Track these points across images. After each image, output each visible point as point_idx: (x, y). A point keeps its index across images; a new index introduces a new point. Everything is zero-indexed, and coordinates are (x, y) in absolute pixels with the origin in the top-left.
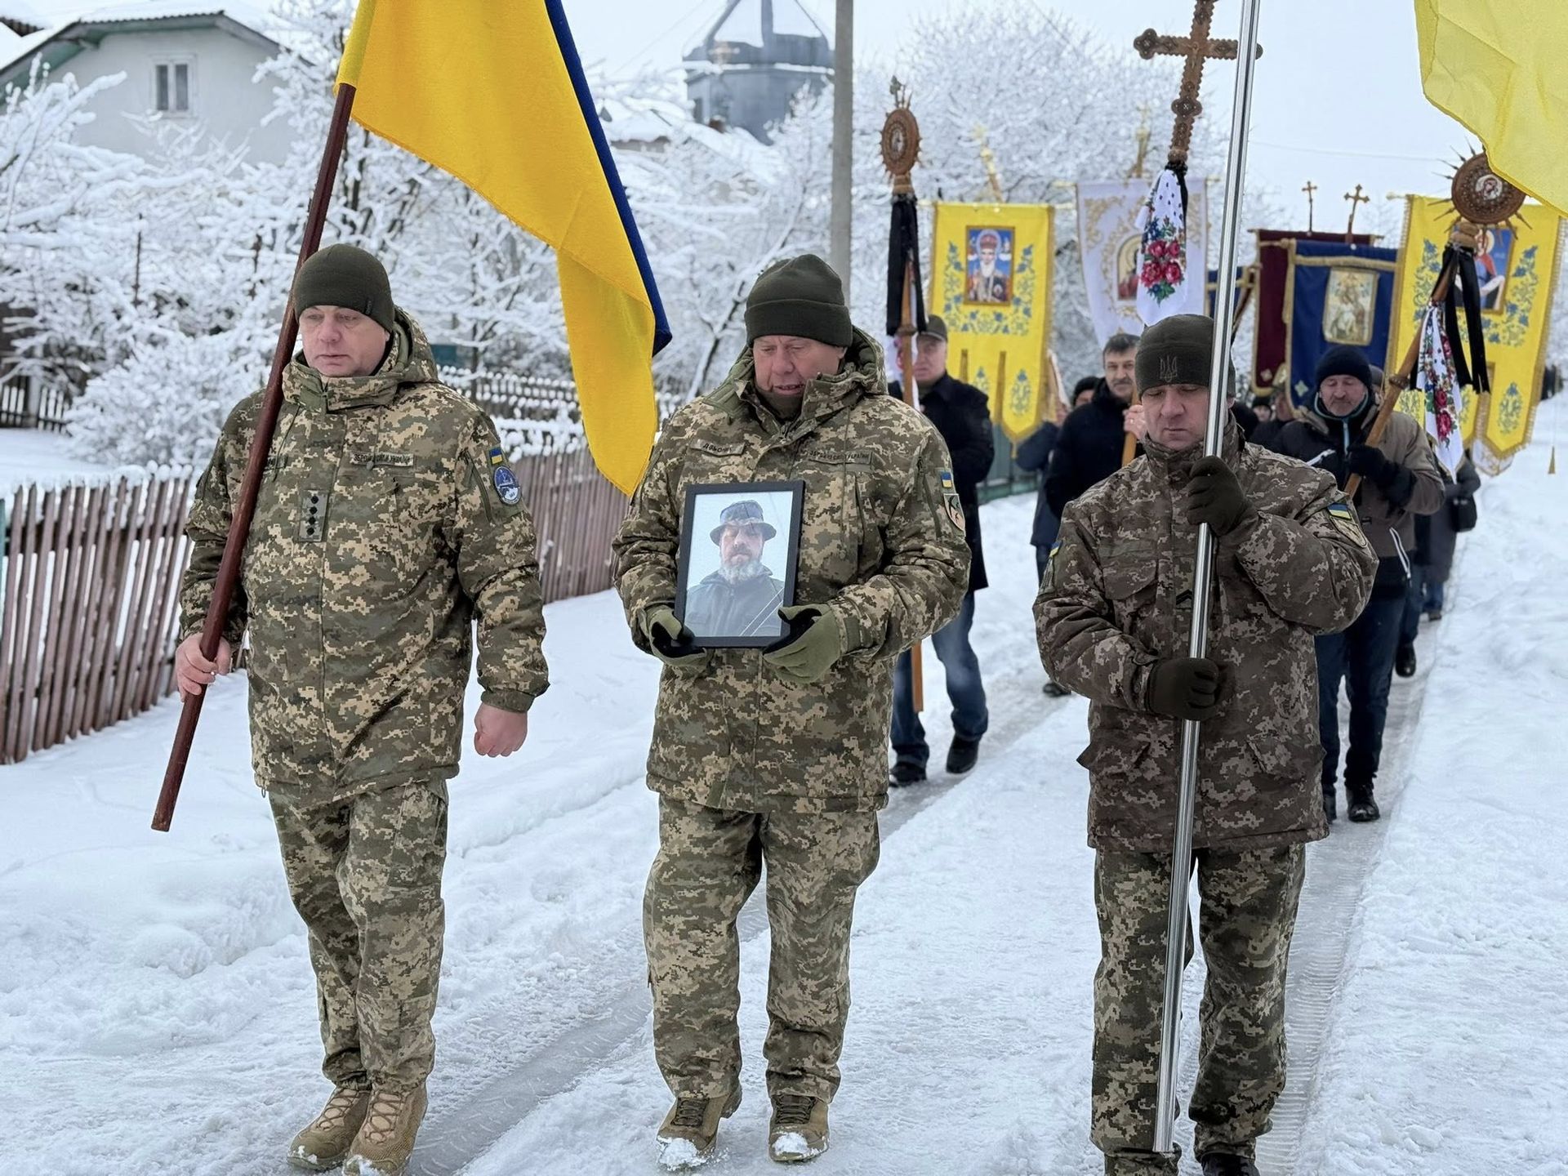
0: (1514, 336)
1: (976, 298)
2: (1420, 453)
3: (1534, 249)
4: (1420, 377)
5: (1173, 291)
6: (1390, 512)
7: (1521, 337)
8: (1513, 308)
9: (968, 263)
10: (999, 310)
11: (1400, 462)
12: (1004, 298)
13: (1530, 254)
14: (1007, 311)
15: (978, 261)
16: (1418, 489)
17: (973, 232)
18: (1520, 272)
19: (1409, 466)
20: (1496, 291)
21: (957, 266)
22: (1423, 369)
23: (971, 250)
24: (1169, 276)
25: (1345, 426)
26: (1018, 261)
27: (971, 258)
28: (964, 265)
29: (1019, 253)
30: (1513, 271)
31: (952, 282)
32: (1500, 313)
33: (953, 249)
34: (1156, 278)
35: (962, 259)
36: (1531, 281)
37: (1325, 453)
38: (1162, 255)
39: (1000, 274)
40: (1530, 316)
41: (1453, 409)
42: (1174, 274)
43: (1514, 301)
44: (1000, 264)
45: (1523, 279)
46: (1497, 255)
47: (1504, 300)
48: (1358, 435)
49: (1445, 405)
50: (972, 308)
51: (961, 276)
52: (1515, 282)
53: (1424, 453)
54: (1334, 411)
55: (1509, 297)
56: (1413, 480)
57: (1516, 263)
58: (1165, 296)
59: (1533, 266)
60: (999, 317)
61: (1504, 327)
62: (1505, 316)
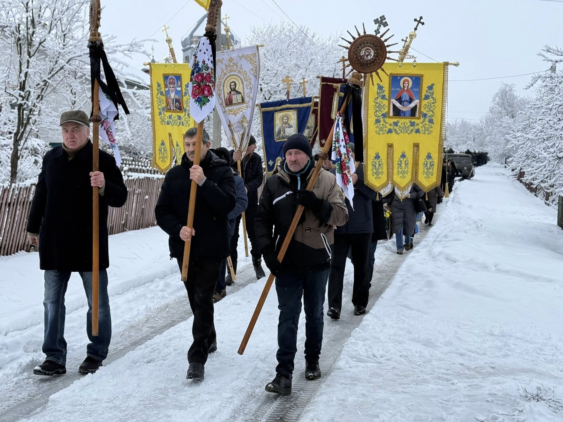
0: (427, 129)
1: (170, 109)
2: (335, 195)
3: (433, 85)
4: (333, 154)
5: (209, 101)
6: (320, 225)
7: (430, 129)
8: (425, 115)
9: (166, 91)
10: (179, 114)
11: (325, 199)
12: (180, 108)
13: (431, 88)
14: (182, 115)
15: (169, 91)
16: (334, 212)
17: (166, 77)
18: (427, 97)
19: (330, 201)
20: (416, 106)
21: (162, 93)
22: (335, 150)
23: (166, 86)
24: (206, 92)
25: (299, 178)
26: (184, 91)
27: (167, 89)
28: (164, 93)
29: (184, 87)
30: (423, 97)
31: (160, 101)
32: (419, 118)
33: (159, 85)
34: (199, 93)
35: (163, 90)
36: (432, 101)
37: (288, 193)
38: (202, 81)
39: (177, 97)
40: (435, 119)
41: (349, 172)
42: (209, 91)
43: (425, 112)
44: (177, 92)
45: (429, 100)
46: (414, 89)
47: (420, 112)
48: (305, 183)
49: (345, 169)
50: (169, 114)
51: (164, 98)
52: (425, 102)
53: (338, 194)
54: (292, 169)
55: (422, 110)
56: (331, 209)
57: (424, 93)
58: (204, 104)
59: (433, 93)
60: (179, 118)
61: (421, 125)
62: (422, 120)
